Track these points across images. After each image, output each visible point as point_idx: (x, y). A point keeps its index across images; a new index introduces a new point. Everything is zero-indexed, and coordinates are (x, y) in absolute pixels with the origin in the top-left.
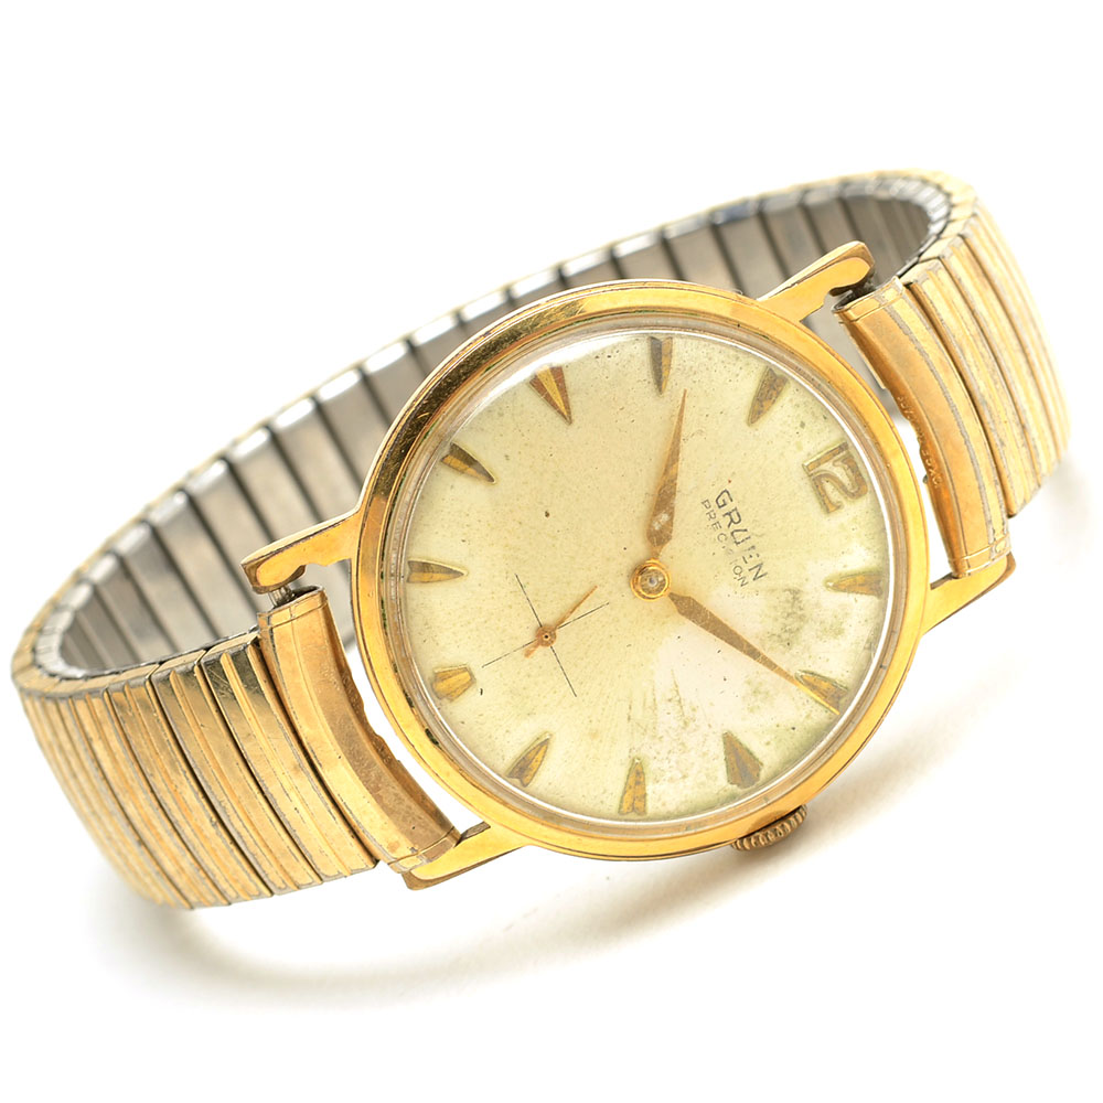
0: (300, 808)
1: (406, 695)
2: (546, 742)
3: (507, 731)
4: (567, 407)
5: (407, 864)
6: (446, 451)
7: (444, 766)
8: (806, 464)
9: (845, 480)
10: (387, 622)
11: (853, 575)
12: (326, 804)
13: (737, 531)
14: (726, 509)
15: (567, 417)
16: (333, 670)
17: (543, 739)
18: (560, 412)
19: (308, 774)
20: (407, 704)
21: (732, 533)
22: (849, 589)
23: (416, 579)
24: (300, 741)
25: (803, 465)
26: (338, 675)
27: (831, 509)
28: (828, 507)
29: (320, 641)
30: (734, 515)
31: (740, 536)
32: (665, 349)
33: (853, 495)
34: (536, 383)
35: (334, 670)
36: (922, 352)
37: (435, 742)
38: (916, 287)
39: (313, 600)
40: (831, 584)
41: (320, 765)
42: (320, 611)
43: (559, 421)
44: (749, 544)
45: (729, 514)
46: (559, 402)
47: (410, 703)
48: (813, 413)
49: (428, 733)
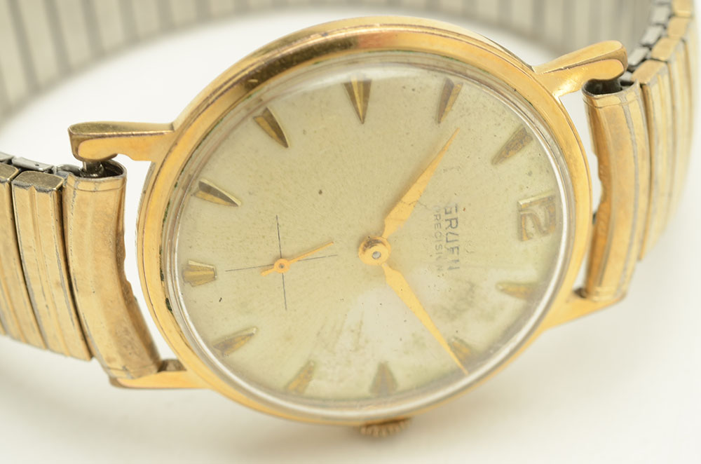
0: (50, 306)
1: (161, 271)
2: (251, 335)
3: (226, 318)
4: (365, 109)
5: (115, 374)
6: (260, 112)
7: (170, 325)
8: (521, 203)
9: (542, 220)
10: (167, 219)
11: (518, 285)
12: (71, 314)
13: (451, 233)
14: (449, 217)
15: (362, 119)
16: (111, 233)
17: (250, 332)
18: (358, 113)
19: (65, 292)
20: (160, 278)
21: (447, 234)
22: (512, 294)
23: (200, 196)
24: (68, 268)
25: (518, 203)
26: (115, 237)
27: (525, 238)
28: (522, 234)
29: (110, 211)
30: (454, 223)
31: (451, 237)
32: (454, 91)
33: (544, 232)
34: (348, 86)
35: (113, 233)
36: (634, 142)
37: (170, 309)
38: (647, 88)
39: (115, 182)
40: (501, 287)
41: (77, 290)
42: (118, 191)
43: (354, 119)
44: (455, 244)
45: (451, 221)
46: (359, 105)
47: (162, 278)
48: (541, 167)
49: (167, 301)
